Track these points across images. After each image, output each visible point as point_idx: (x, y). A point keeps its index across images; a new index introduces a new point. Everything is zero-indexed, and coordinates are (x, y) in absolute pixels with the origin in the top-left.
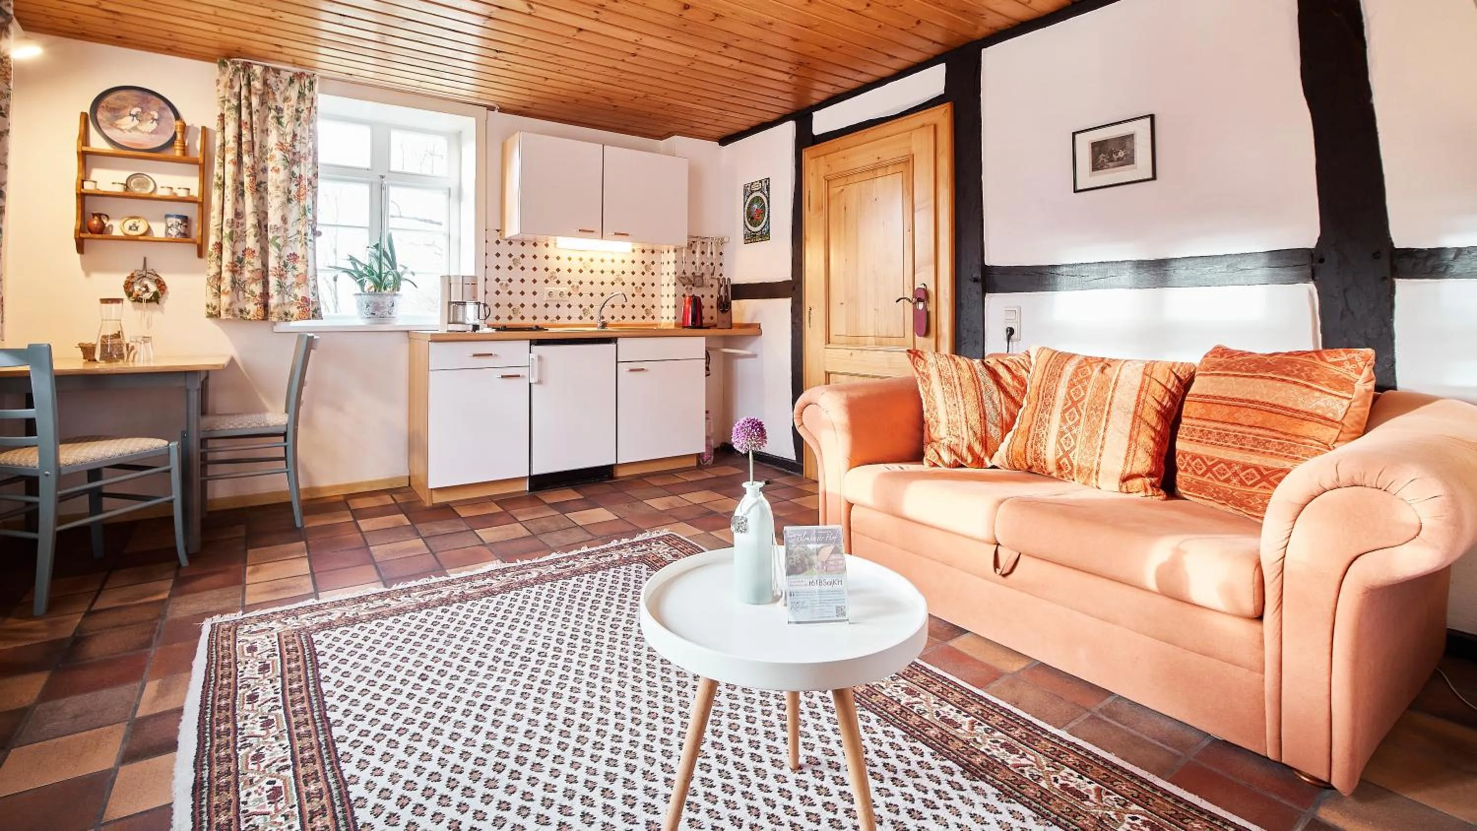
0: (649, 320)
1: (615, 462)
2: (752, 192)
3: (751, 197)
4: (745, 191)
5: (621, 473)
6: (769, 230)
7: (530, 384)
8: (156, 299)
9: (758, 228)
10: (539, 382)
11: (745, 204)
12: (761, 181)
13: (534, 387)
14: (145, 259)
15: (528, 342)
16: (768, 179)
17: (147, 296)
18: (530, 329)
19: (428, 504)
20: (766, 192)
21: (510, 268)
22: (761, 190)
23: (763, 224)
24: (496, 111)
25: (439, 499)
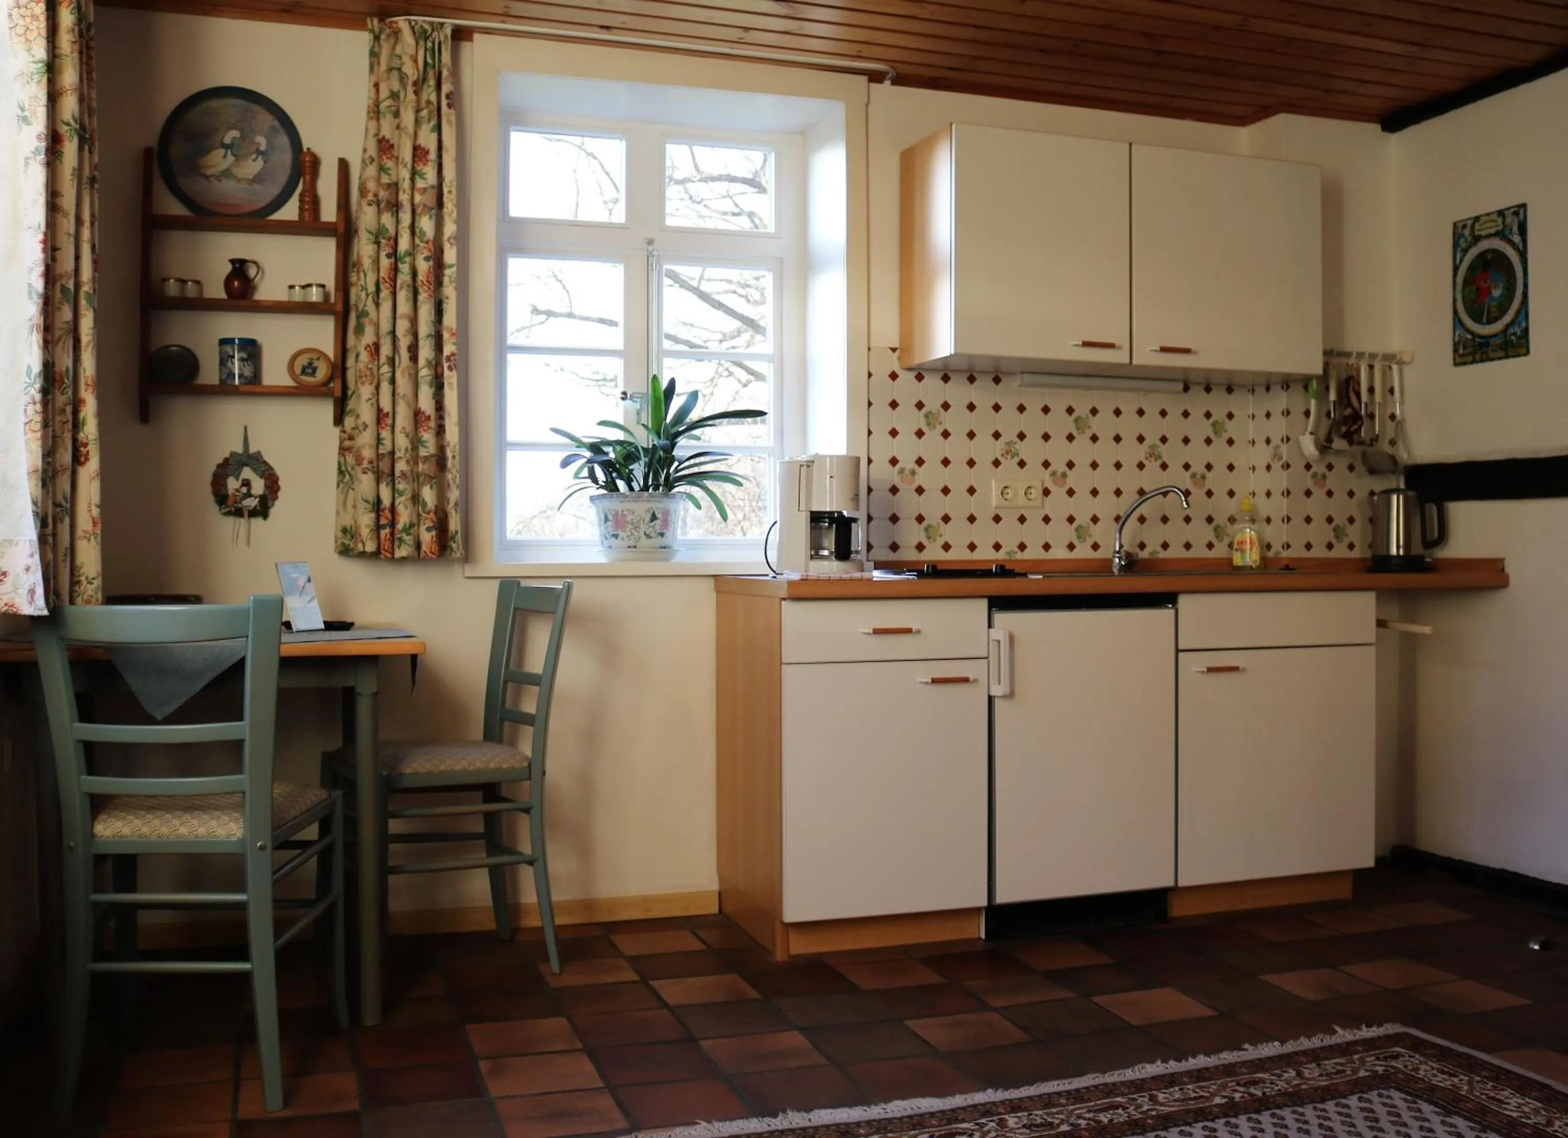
0: (1220, 551)
1: (1170, 883)
2: (1477, 239)
3: (1473, 252)
4: (1457, 236)
5: (1179, 909)
6: (1526, 331)
7: (991, 699)
8: (263, 510)
9: (1498, 327)
10: (1011, 695)
11: (1456, 269)
12: (1501, 213)
13: (998, 704)
14: (246, 428)
15: (983, 604)
16: (1524, 206)
17: (252, 503)
18: (986, 573)
19: (780, 956)
20: (1517, 239)
21: (920, 434)
22: (1501, 234)
23: (1507, 318)
24: (887, 83)
25: (800, 946)
